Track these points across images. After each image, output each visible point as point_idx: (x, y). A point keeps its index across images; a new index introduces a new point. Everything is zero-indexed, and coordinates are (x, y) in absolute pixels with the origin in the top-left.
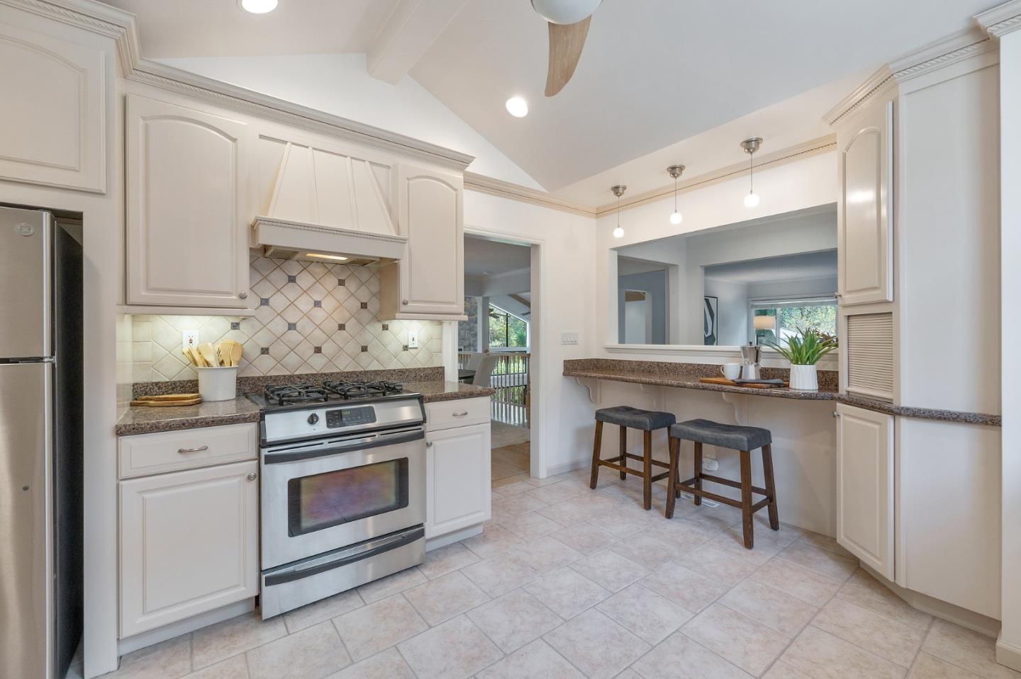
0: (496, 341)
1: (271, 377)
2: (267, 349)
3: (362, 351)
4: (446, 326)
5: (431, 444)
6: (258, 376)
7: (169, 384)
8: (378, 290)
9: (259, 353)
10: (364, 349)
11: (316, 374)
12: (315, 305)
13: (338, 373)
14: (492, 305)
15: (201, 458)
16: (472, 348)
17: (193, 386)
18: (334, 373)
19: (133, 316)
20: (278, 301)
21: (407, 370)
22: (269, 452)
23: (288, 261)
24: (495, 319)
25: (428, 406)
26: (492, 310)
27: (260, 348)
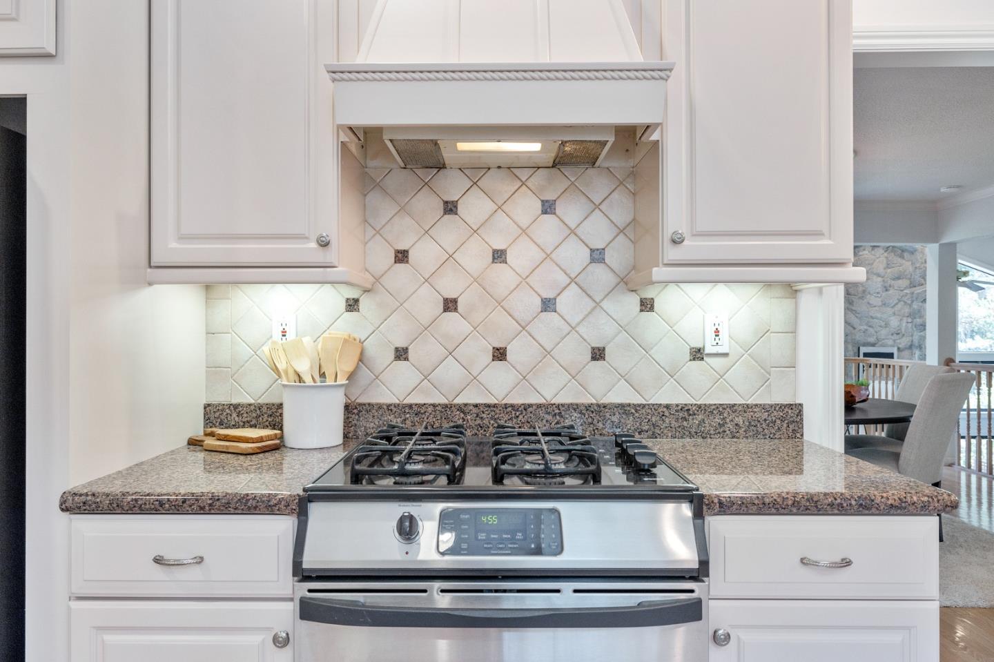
0: (977, 337)
1: (410, 406)
2: (406, 350)
3: (594, 358)
4: (807, 300)
5: (728, 637)
6: (388, 401)
7: (252, 408)
8: (629, 218)
9: (392, 357)
10: (598, 354)
11: (495, 406)
12: (494, 258)
13: (539, 406)
14: (963, 263)
15: (189, 579)
16: (917, 353)
17: (272, 415)
18: (530, 406)
19: (208, 287)
20: (424, 253)
21: (700, 406)
22: (310, 591)
23: (442, 172)
24: (974, 295)
25: (717, 524)
26: (966, 274)
27: (393, 348)
